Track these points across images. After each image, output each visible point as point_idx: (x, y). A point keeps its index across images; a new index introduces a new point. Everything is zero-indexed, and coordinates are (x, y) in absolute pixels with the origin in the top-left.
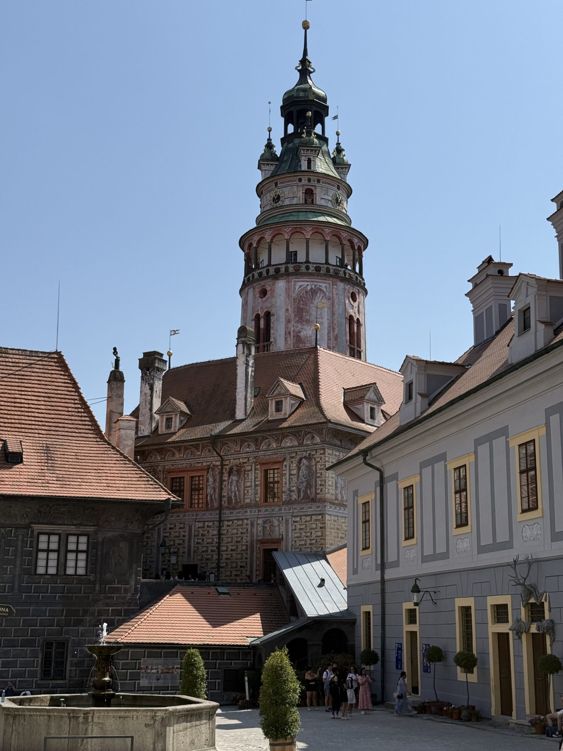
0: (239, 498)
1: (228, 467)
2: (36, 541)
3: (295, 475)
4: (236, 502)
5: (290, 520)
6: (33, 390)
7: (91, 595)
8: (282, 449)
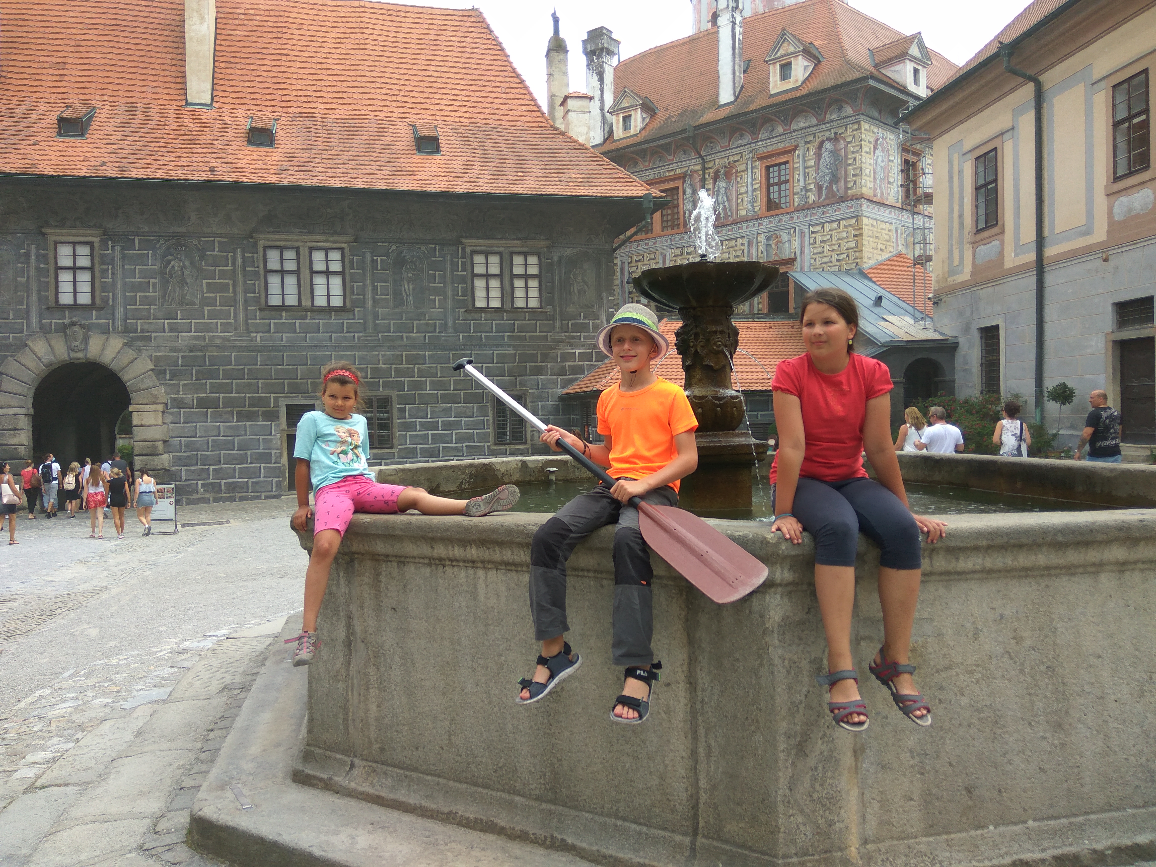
0: (730, 210)
1: (712, 171)
2: (469, 263)
3: (813, 167)
4: (726, 217)
5: (807, 231)
6: (446, 59)
7: (549, 334)
8: (792, 132)
